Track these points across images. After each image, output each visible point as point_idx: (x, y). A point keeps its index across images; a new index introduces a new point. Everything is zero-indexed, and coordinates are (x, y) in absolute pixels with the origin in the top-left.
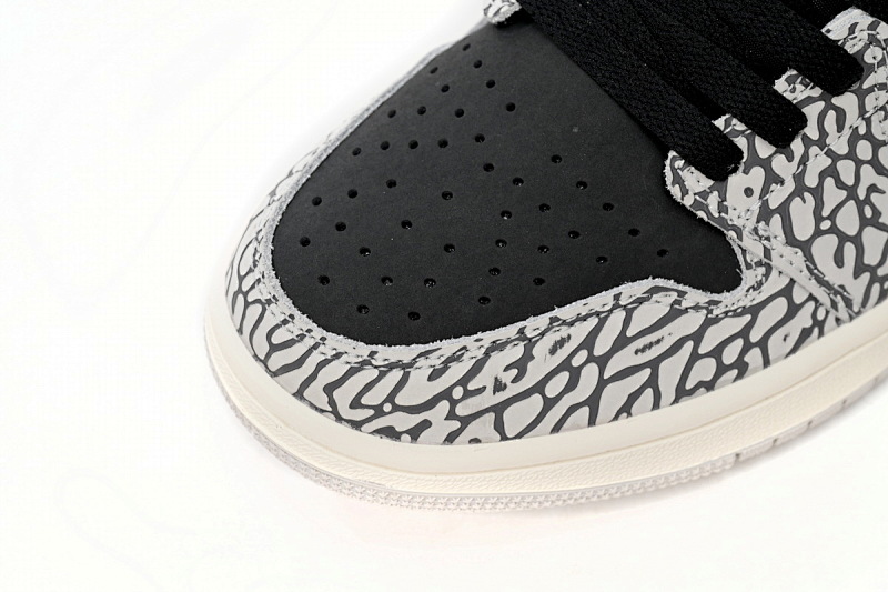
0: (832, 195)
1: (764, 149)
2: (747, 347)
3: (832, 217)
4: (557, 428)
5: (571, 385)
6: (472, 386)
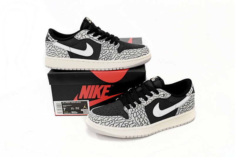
0: (138, 114)
1: (132, 107)
2: (128, 125)
3: (138, 116)
5: (112, 122)
6: (104, 120)
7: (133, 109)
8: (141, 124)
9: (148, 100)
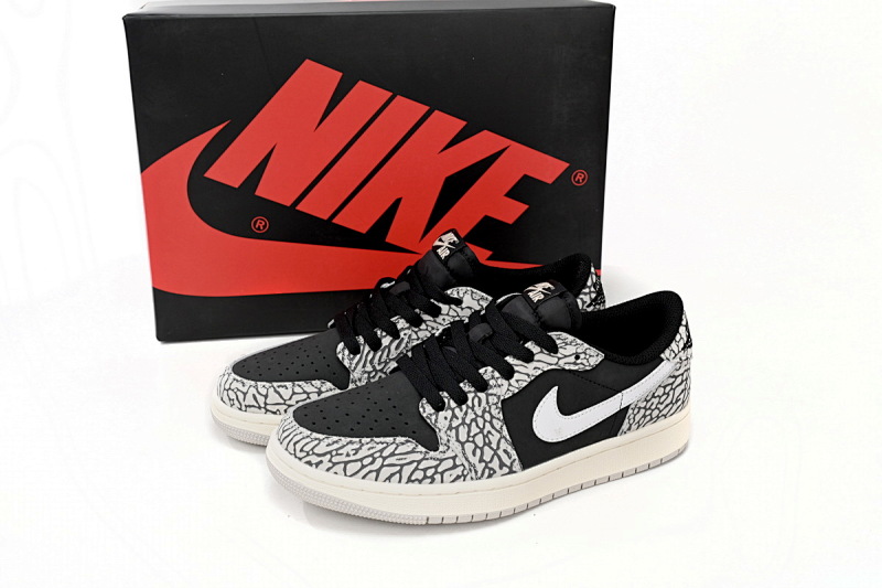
1: (453, 404)
2: (436, 472)
4: (364, 478)
6: (340, 452)
9: (516, 376)
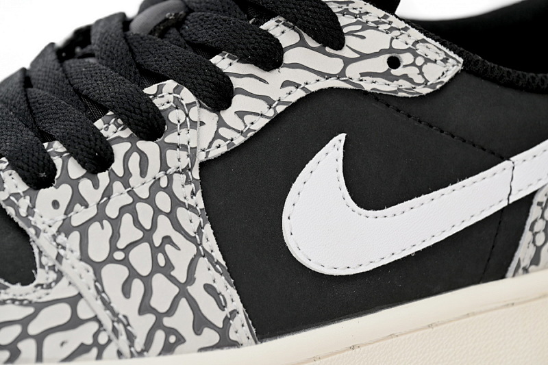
0: (129, 233)
1: (75, 170)
2: (24, 335)
3: (127, 250)
7: (85, 186)
8: (160, 336)
9: (238, 102)
